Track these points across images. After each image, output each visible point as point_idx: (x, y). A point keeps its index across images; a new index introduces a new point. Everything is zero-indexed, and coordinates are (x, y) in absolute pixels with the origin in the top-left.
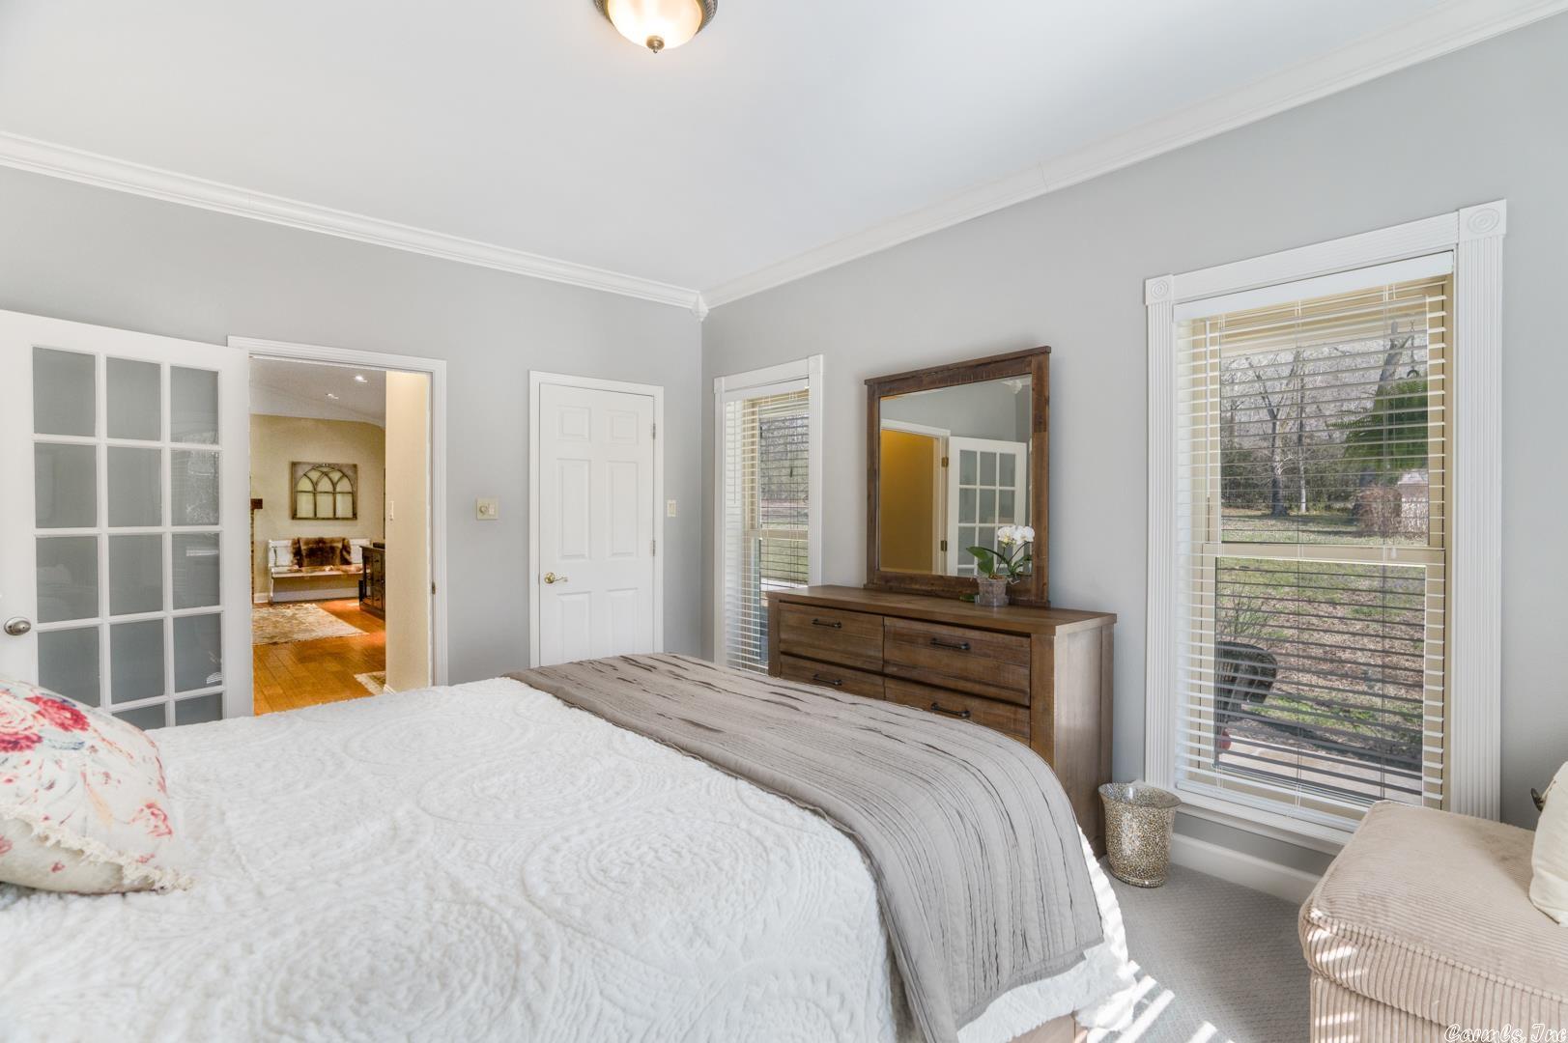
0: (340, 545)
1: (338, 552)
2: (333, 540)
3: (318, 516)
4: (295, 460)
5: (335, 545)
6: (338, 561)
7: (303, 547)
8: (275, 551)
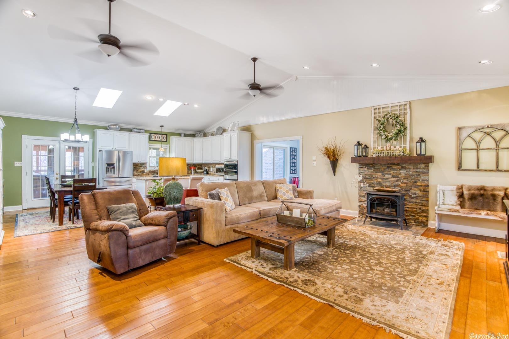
0: (502, 194)
1: (499, 199)
2: (494, 189)
3: (480, 168)
4: (460, 126)
5: (496, 193)
6: (499, 207)
7: (466, 192)
8: (443, 193)
